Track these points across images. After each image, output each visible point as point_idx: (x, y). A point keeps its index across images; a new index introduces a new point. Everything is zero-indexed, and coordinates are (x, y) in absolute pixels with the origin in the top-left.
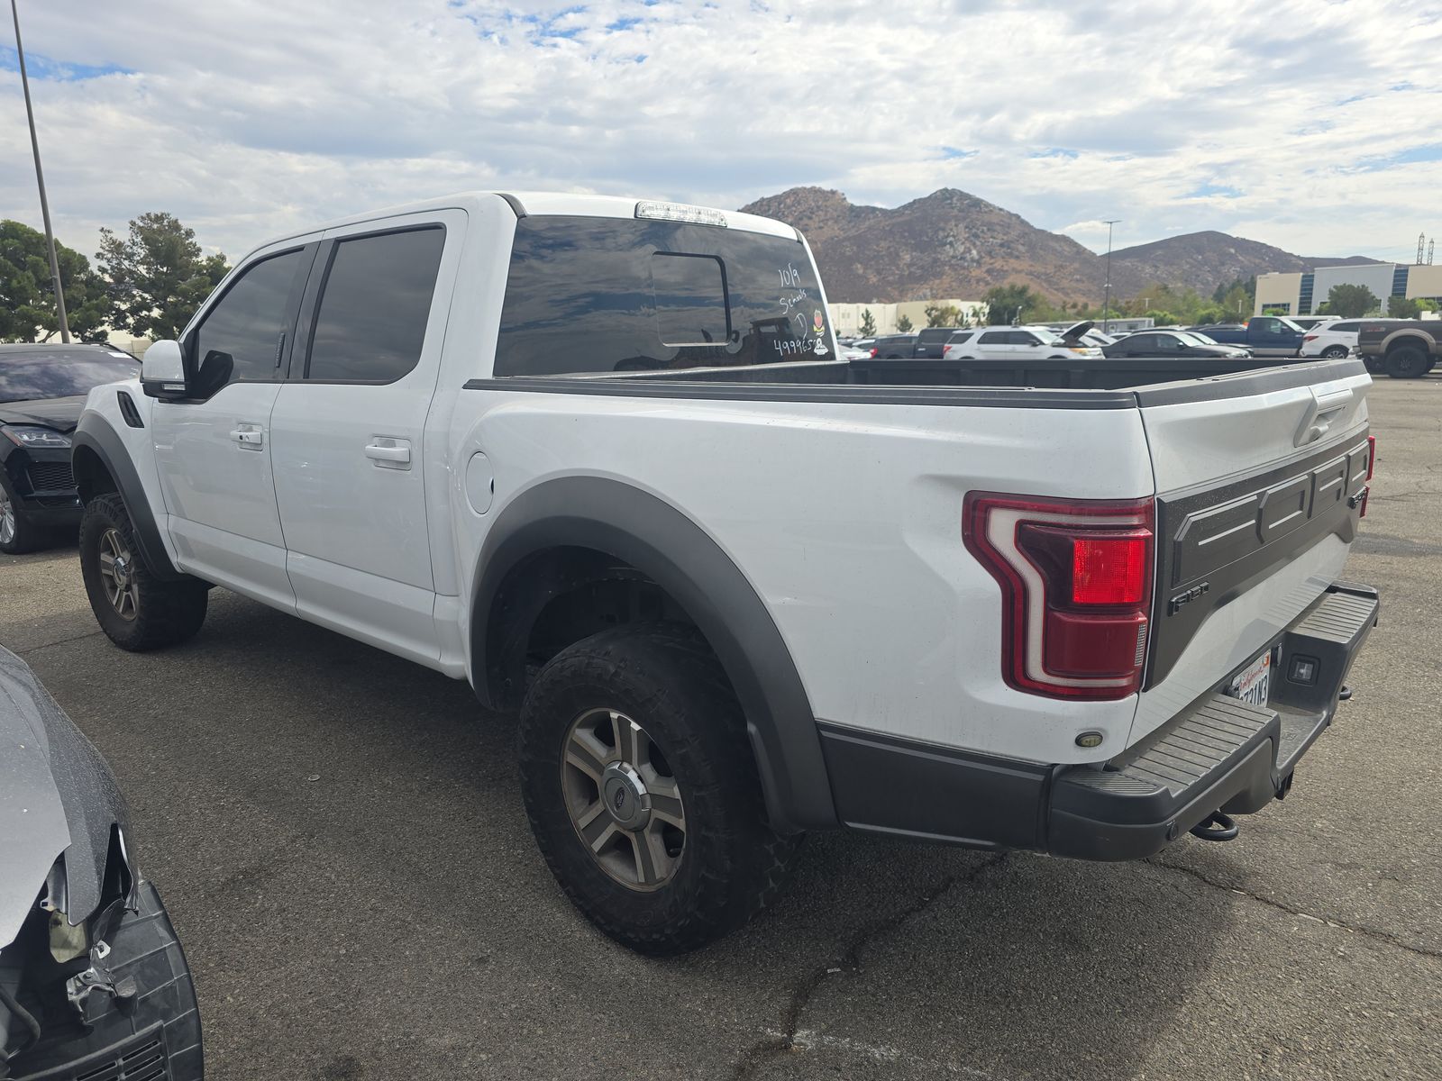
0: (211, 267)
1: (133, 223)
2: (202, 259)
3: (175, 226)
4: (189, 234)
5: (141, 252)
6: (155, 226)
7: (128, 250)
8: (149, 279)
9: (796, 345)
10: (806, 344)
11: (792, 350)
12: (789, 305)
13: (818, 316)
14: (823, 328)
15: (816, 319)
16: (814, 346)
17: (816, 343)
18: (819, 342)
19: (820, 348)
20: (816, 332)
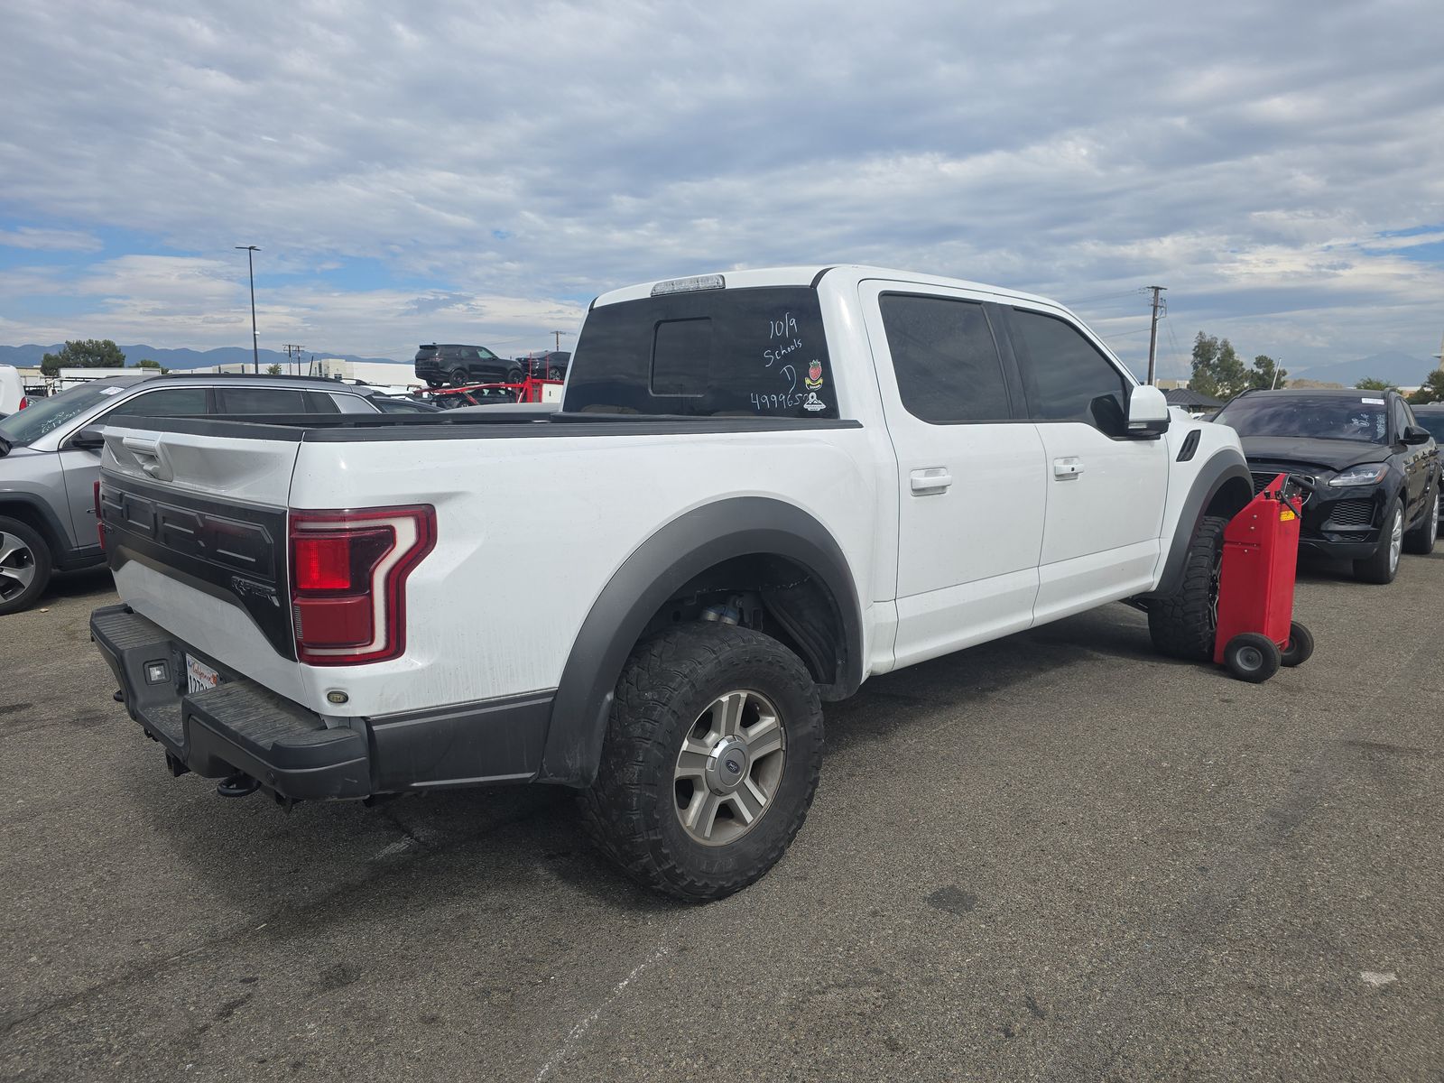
9: (778, 399)
10: (792, 398)
11: (772, 403)
12: (775, 358)
13: (815, 368)
14: (821, 381)
15: (811, 371)
16: (804, 401)
17: (807, 398)
18: (812, 397)
19: (812, 404)
20: (809, 385)
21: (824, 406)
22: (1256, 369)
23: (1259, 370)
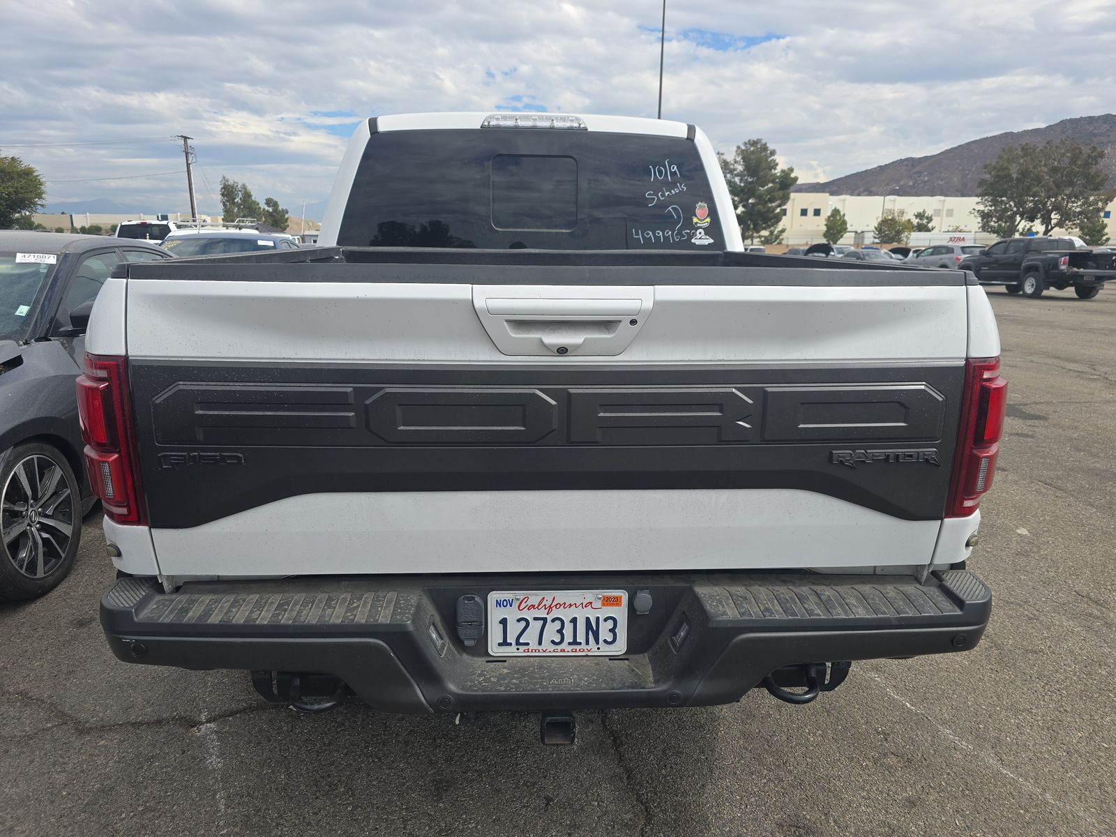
0: (782, 177)
1: (738, 147)
2: (778, 171)
3: (765, 148)
4: (773, 153)
5: (740, 168)
6: (752, 149)
7: (732, 167)
8: (740, 186)
9: (663, 234)
10: (679, 233)
11: (657, 238)
12: (658, 198)
13: (701, 209)
14: (708, 220)
15: (698, 211)
16: (691, 236)
17: (694, 234)
18: (700, 233)
19: (700, 238)
20: (696, 223)
21: (711, 241)
22: (267, 208)
23: (269, 208)
